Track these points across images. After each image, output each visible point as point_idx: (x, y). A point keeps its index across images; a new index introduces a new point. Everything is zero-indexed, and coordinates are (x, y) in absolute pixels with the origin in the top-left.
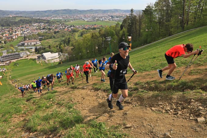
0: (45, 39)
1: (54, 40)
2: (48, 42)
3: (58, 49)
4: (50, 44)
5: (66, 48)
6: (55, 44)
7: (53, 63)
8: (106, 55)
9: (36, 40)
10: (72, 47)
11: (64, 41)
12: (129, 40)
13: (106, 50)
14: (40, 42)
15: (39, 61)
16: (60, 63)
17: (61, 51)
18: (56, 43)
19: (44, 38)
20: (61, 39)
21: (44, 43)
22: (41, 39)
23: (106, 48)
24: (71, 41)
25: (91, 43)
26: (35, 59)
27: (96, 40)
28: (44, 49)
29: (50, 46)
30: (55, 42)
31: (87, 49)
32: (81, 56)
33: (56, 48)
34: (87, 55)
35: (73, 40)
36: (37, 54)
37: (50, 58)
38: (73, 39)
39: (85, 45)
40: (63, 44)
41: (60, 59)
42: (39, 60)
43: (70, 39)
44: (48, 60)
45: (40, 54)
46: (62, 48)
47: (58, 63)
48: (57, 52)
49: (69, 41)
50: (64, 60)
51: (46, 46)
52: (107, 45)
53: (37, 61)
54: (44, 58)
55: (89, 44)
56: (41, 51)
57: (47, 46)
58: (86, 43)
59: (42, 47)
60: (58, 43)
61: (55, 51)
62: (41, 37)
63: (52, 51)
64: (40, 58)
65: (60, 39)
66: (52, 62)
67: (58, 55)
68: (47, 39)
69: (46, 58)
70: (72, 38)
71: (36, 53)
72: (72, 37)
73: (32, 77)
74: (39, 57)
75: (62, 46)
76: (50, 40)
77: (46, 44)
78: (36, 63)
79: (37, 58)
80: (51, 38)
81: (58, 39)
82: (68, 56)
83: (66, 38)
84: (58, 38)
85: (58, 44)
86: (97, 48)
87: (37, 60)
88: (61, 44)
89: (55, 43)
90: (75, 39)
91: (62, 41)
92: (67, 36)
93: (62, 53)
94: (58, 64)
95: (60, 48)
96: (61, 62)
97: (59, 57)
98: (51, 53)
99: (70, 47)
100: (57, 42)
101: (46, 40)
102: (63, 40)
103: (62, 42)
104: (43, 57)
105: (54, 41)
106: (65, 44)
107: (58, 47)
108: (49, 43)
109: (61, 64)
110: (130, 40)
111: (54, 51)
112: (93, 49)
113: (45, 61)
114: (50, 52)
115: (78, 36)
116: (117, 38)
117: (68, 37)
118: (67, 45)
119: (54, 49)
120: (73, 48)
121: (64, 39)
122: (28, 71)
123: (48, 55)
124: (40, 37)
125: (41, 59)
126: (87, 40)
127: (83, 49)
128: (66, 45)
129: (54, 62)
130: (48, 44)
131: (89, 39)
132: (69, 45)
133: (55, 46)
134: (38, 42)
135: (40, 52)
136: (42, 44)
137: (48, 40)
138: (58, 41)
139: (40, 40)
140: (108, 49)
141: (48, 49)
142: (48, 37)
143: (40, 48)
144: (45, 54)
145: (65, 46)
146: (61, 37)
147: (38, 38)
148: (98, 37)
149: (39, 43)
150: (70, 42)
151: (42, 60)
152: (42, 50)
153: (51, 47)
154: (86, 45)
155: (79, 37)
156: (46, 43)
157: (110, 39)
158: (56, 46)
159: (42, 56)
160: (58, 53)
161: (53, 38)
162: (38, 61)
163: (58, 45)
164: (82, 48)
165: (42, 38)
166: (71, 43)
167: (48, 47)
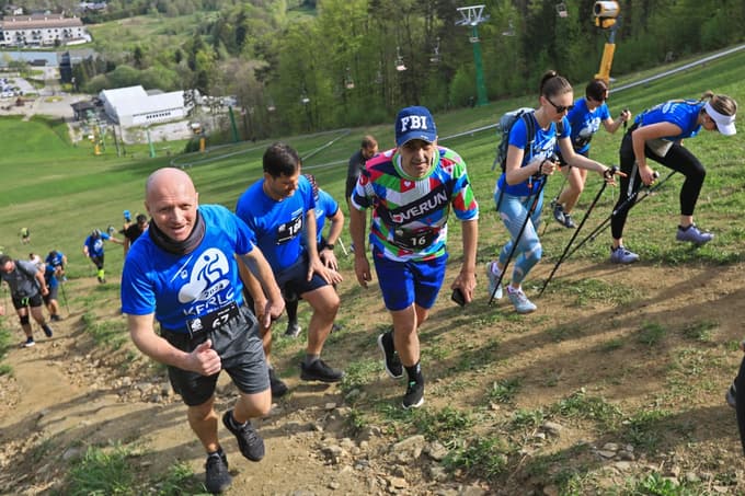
0: (112, 17)
1: (161, 23)
2: (128, 34)
3: (182, 73)
4: (139, 43)
5: (225, 67)
6: (164, 45)
7: (156, 144)
8: (448, 109)
9: (62, 20)
10: (261, 64)
11: (216, 33)
12: (602, 19)
13: (448, 81)
14: (87, 32)
15: (82, 132)
16: (192, 147)
17: (198, 81)
18: (171, 42)
19: (110, 9)
20: (198, 20)
21: (107, 39)
22: (90, 16)
23: (447, 73)
24: (255, 31)
25: (366, 43)
26: (63, 120)
27: (390, 24)
28: (111, 67)
29: (138, 54)
30: (165, 32)
31: (340, 76)
32: (309, 114)
33: (173, 65)
34: (341, 108)
35: (259, 30)
36: (73, 92)
37: (142, 120)
38: (260, 22)
39: (333, 50)
40: (209, 48)
41: (195, 125)
42: (83, 125)
43: (245, 23)
44: (130, 130)
45: (86, 92)
46: (203, 68)
47: (182, 148)
48: (176, 88)
49: (241, 33)
50: (213, 128)
51: (120, 51)
52: (453, 55)
53: (72, 132)
54: (110, 117)
55: (355, 46)
56: (91, 76)
57: (122, 55)
58: (341, 40)
59: (98, 59)
60: (180, 41)
61: (169, 83)
62: (91, 5)
63: (152, 80)
64: (90, 113)
65: (193, 18)
66: (152, 140)
67: (186, 104)
68: (125, 15)
69: (120, 114)
70: (255, 16)
71: (68, 86)
72: (259, 10)
73: (40, 215)
74: (81, 111)
75: (206, 54)
76: (138, 23)
77: (119, 45)
78: (65, 139)
79: (70, 113)
80: (144, 12)
81: (184, 19)
82: (239, 109)
83: (226, 17)
84: (182, 13)
85: (184, 47)
86: (401, 68)
87: (69, 125)
88: (196, 47)
89: (166, 38)
90: (273, 23)
91: (202, 32)
92: (231, 7)
93: (202, 94)
94: (182, 153)
95: (192, 65)
96: (202, 141)
97: (188, 116)
98: (146, 88)
99: (247, 60)
100: (175, 33)
101: (119, 22)
102: (210, 27)
103: (203, 37)
104: (103, 111)
105: (160, 28)
106: (221, 44)
107: (184, 63)
108: (136, 39)
109: (202, 149)
110: (610, 22)
111: (163, 82)
112: (379, 74)
113: (114, 134)
114: (140, 88)
115: (290, 10)
116: (515, 16)
117: (238, 8)
118: (230, 52)
119: (162, 69)
120: (266, 70)
121: (212, 17)
122: (25, 182)
123: (128, 102)
124: (84, 5)
125: (93, 122)
126: (342, 24)
127: (319, 74)
128: (223, 51)
129: (164, 139)
130: (132, 45)
131: (353, 20)
132: (240, 50)
133: (168, 54)
134: (75, 31)
135: (88, 84)
136: (97, 43)
137: (127, 20)
138: (182, 29)
139: (85, 21)
140: (459, 77)
141: (130, 68)
142: (128, 8)
143: (88, 62)
144: (112, 96)
145: (219, 58)
146: (198, 9)
147: (73, 8)
148: (403, 11)
149: (80, 34)
150: (247, 36)
151: (96, 127)
152: (99, 72)
153: (148, 58)
154: (340, 51)
155: (295, 14)
156: (118, 38)
157: (479, 19)
158: (173, 53)
159: (100, 103)
160: (182, 93)
161: (155, 10)
162: (76, 129)
163: (183, 51)
164: (312, 67)
165: (95, 12)
166: (251, 41)
167: (127, 59)
